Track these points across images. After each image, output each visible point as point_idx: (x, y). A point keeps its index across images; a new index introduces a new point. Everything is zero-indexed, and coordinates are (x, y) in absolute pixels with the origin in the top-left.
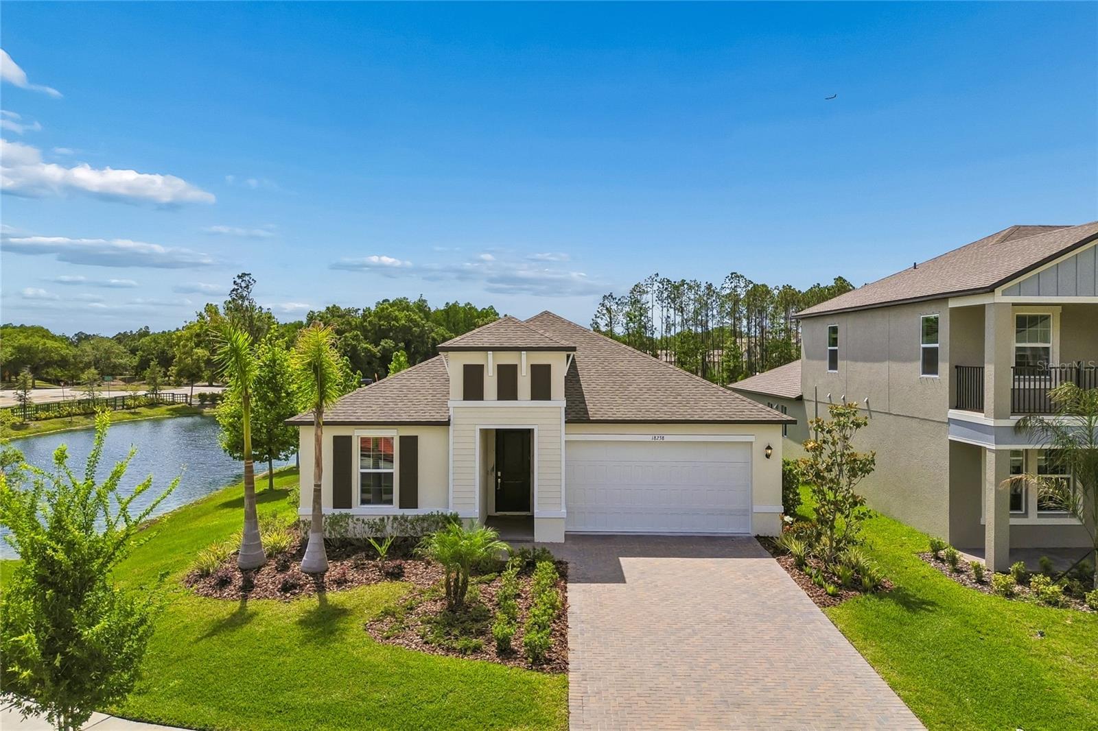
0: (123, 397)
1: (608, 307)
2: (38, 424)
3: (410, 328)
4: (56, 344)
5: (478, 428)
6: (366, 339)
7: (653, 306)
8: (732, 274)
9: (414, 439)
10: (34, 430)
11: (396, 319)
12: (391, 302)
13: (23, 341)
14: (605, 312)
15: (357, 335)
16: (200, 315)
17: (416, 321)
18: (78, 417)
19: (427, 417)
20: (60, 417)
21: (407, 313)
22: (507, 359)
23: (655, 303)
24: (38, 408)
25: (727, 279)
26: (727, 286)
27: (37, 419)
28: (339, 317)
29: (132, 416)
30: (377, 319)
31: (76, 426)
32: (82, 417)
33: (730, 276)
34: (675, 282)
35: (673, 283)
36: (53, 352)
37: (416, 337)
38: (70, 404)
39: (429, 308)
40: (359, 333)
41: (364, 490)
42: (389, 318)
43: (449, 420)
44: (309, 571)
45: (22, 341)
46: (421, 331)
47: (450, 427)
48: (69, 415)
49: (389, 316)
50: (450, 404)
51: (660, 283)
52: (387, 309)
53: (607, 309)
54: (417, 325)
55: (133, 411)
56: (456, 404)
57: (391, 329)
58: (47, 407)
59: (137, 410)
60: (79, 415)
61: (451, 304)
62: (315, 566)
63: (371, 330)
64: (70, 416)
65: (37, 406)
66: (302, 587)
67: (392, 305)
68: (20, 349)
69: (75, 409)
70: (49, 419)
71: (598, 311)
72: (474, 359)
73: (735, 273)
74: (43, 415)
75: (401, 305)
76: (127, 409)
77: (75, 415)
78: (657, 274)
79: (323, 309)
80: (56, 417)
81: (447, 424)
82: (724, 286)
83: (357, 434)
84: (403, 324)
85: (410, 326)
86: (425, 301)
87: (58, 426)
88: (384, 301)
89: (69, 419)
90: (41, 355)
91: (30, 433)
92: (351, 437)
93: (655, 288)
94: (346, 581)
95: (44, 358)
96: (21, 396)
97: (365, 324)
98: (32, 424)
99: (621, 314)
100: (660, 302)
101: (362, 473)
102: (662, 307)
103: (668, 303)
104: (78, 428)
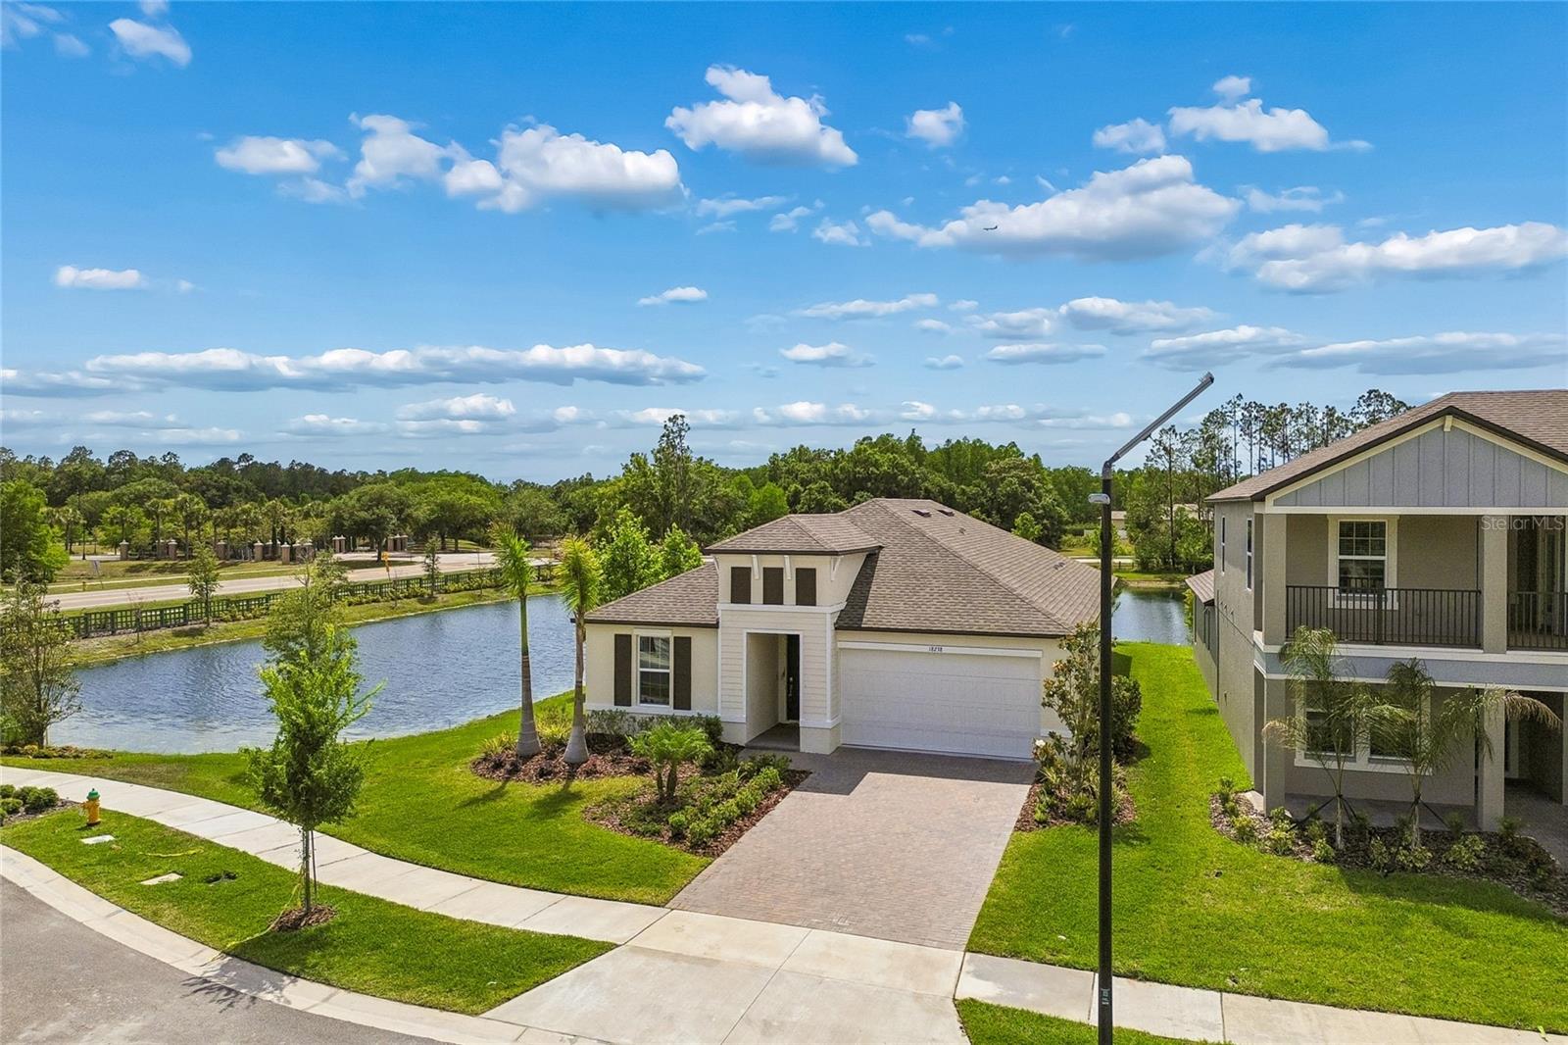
0: (539, 566)
1: (1167, 445)
2: (446, 597)
3: (895, 476)
4: (479, 501)
5: (745, 631)
6: (835, 491)
7: (1236, 444)
8: (1370, 392)
9: (688, 640)
10: (441, 604)
11: (876, 465)
12: (874, 440)
13: (447, 498)
14: (1163, 452)
15: (825, 487)
16: (626, 467)
17: (903, 466)
18: (488, 590)
19: (697, 619)
20: (470, 590)
21: (891, 456)
22: (773, 562)
23: (1239, 439)
24: (447, 578)
25: (1361, 401)
26: (1360, 410)
27: (446, 592)
28: (806, 462)
29: (547, 590)
30: (851, 465)
31: (485, 600)
32: (492, 590)
33: (1367, 395)
34: (1271, 407)
35: (1267, 409)
36: (476, 509)
37: (903, 488)
38: (481, 574)
39: (924, 448)
40: (827, 484)
41: (643, 691)
42: (867, 462)
43: (718, 623)
44: (569, 761)
45: (444, 496)
46: (910, 480)
47: (719, 630)
48: (479, 587)
49: (866, 461)
50: (719, 607)
51: (1245, 409)
52: (865, 450)
53: (1165, 449)
54: (905, 472)
55: (548, 583)
56: (724, 607)
57: (868, 478)
58: (456, 578)
59: (553, 583)
60: (490, 587)
61: (954, 442)
62: (573, 757)
63: (844, 479)
64: (480, 589)
65: (446, 577)
66: (556, 774)
67: (873, 446)
68: (442, 506)
69: (486, 581)
70: (459, 591)
71: (1152, 451)
72: (741, 561)
73: (1375, 391)
74: (451, 586)
75: (885, 443)
76: (542, 581)
77: (485, 587)
78: (1240, 395)
79: (788, 451)
80: (466, 589)
81: (716, 626)
82: (1356, 410)
83: (637, 633)
84: (884, 471)
85: (895, 474)
86: (918, 438)
87: (466, 600)
88: (864, 439)
89: (478, 592)
90: (463, 514)
91: (437, 608)
92: (630, 636)
93: (1239, 416)
94: (596, 772)
95: (467, 516)
96: (429, 566)
97: (835, 471)
98: (440, 597)
99: (1188, 455)
100: (1247, 438)
101: (642, 673)
102: (1251, 445)
103: (1261, 439)
104: (486, 602)
